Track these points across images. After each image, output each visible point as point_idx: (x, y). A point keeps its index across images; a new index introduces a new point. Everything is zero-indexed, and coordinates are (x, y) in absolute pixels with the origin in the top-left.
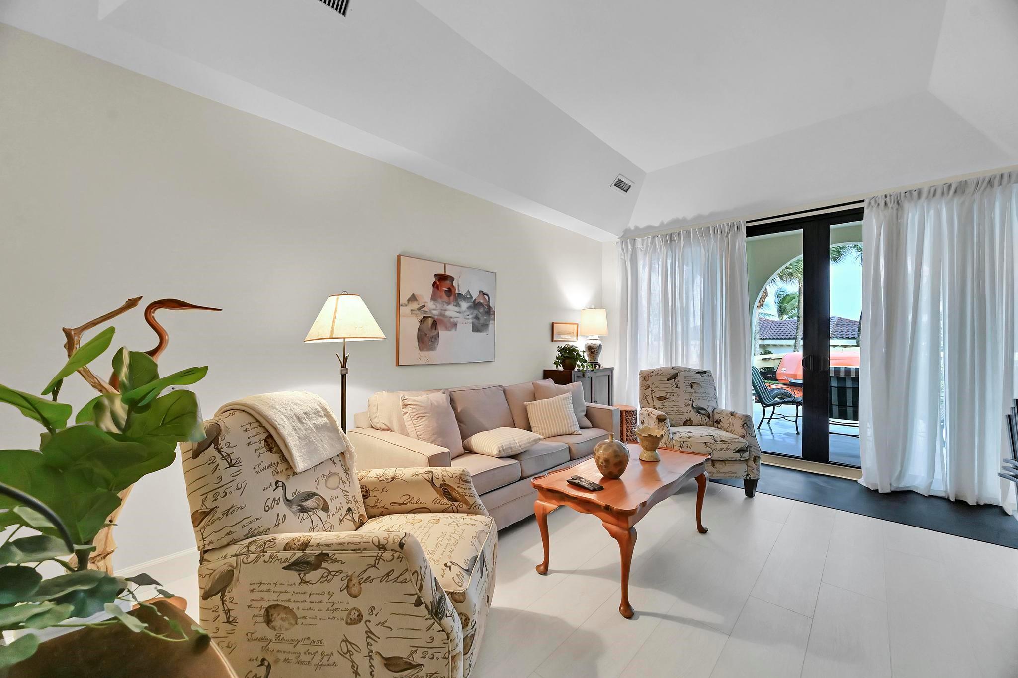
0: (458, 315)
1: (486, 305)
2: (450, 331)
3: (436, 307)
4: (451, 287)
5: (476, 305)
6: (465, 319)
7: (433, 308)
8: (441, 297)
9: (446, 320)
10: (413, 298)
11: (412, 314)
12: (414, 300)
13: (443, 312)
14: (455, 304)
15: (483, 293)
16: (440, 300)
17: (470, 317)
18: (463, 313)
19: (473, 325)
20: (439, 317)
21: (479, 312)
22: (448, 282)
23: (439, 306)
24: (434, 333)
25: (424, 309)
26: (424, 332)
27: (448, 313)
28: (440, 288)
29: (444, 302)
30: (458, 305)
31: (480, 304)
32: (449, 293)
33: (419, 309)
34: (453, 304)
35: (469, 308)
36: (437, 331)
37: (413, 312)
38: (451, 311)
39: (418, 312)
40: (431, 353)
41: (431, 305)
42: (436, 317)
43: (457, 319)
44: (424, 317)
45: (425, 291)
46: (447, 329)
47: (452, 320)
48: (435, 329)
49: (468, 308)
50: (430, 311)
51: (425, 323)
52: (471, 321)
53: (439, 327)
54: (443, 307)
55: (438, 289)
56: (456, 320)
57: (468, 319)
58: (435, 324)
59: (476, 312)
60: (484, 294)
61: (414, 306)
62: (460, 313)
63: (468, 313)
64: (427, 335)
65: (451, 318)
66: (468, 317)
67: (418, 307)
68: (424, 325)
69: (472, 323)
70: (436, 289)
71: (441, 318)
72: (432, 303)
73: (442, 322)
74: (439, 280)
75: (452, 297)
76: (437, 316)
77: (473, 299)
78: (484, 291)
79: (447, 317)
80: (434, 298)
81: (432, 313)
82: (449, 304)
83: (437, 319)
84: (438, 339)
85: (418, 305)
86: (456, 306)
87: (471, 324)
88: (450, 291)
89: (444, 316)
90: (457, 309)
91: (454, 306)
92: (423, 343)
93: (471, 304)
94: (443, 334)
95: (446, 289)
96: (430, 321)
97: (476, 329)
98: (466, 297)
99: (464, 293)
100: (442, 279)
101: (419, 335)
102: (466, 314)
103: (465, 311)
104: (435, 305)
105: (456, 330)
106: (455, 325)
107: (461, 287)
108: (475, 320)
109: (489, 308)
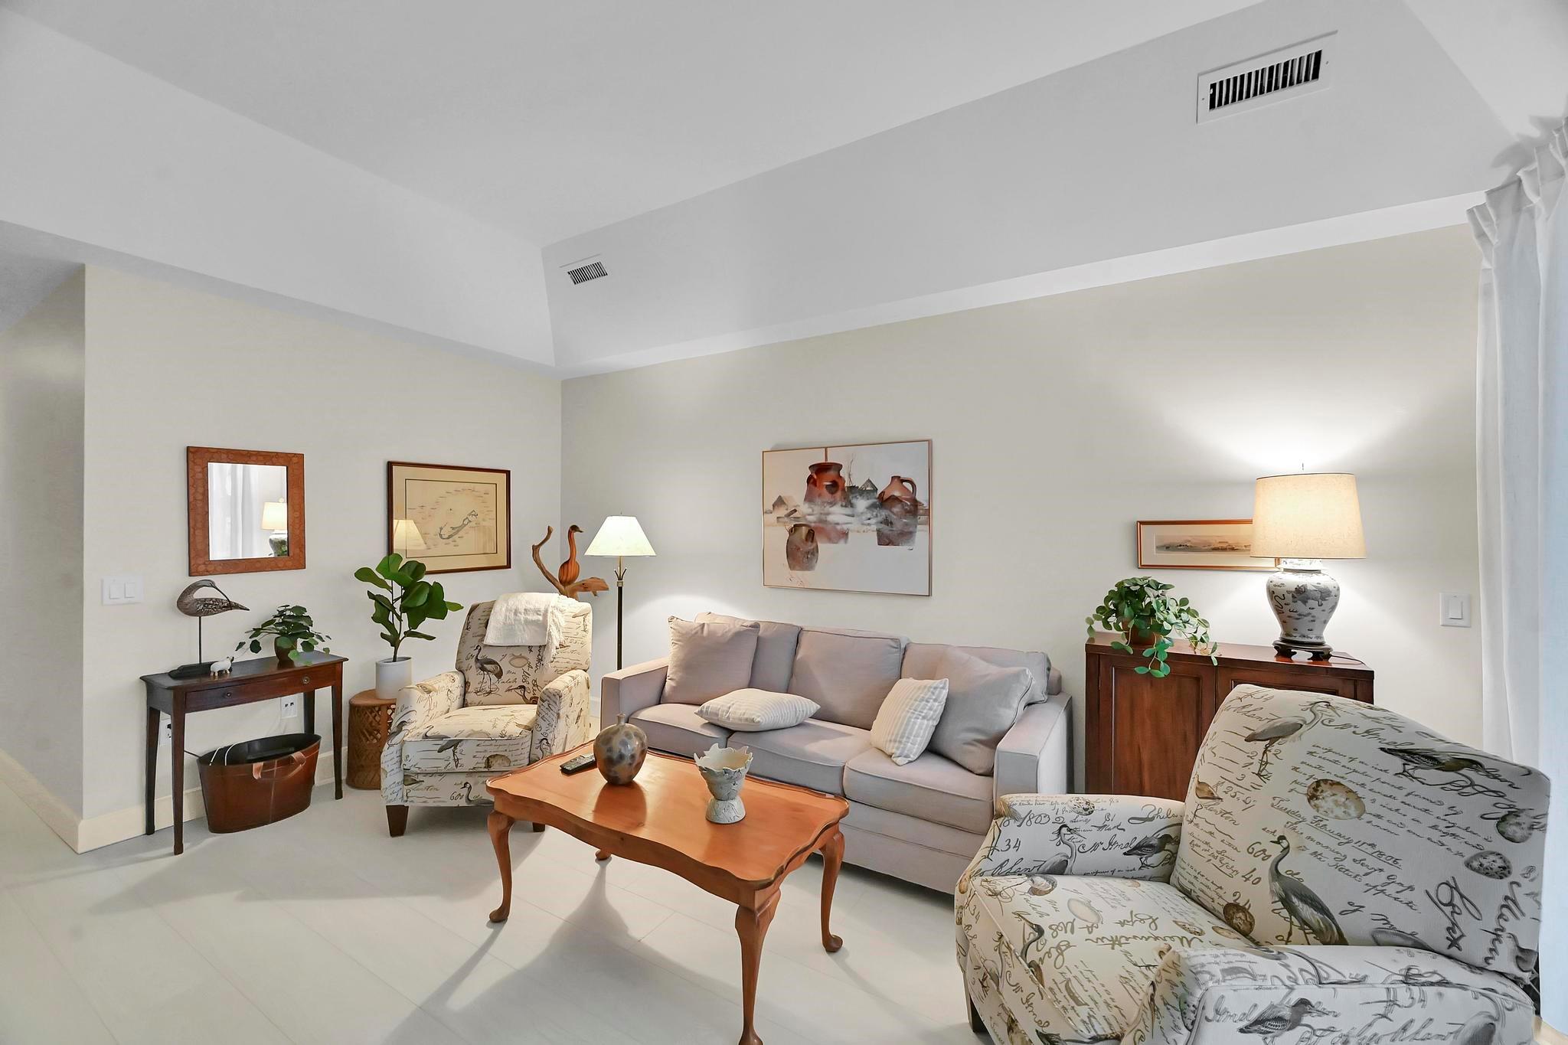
0: (850, 519)
1: (907, 499)
2: (837, 543)
3: (813, 511)
4: (837, 480)
5: (884, 501)
6: (863, 524)
7: (808, 513)
8: (820, 495)
9: (828, 528)
10: (780, 502)
11: (778, 521)
12: (781, 504)
13: (823, 517)
14: (844, 504)
15: (898, 480)
16: (818, 501)
17: (873, 521)
18: (858, 516)
19: (878, 535)
20: (817, 524)
21: (893, 512)
22: (832, 473)
23: (817, 509)
24: (810, 546)
25: (795, 515)
26: (796, 546)
27: (830, 518)
28: (818, 484)
29: (825, 502)
30: (849, 504)
31: (895, 499)
32: (833, 489)
33: (788, 515)
34: (840, 504)
35: (872, 507)
36: (814, 545)
37: (780, 520)
38: (837, 514)
39: (786, 519)
40: (807, 573)
41: (804, 509)
42: (813, 525)
43: (849, 525)
44: (794, 525)
45: (796, 490)
46: (830, 540)
47: (839, 527)
48: (812, 542)
49: (867, 508)
50: (804, 516)
51: (797, 533)
52: (874, 527)
53: (817, 537)
54: (823, 510)
55: (816, 486)
56: (845, 527)
57: (869, 524)
58: (811, 535)
59: (884, 513)
60: (903, 481)
61: (782, 512)
62: (853, 516)
63: (869, 516)
64: (799, 549)
65: (838, 524)
66: (868, 521)
67: (786, 512)
68: (797, 535)
69: (878, 531)
70: (812, 486)
71: (821, 525)
72: (807, 505)
73: (822, 530)
74: (816, 474)
75: (839, 494)
76: (815, 522)
77: (879, 492)
78: (903, 476)
79: (831, 524)
80: (809, 498)
81: (806, 520)
82: (832, 504)
83: (816, 528)
84: (816, 554)
85: (787, 509)
86: (846, 506)
87: (876, 533)
88: (835, 486)
89: (825, 522)
90: (848, 511)
91: (842, 506)
92: (794, 559)
93: (876, 500)
94: (824, 547)
95: (828, 483)
96: (804, 530)
97: (884, 540)
98: (868, 490)
99: (859, 483)
100: (820, 469)
101: (789, 550)
102: (864, 518)
103: (862, 513)
104: (811, 508)
105: (846, 542)
106: (844, 535)
107: (853, 476)
108: (883, 526)
109: (915, 503)
